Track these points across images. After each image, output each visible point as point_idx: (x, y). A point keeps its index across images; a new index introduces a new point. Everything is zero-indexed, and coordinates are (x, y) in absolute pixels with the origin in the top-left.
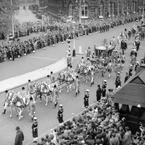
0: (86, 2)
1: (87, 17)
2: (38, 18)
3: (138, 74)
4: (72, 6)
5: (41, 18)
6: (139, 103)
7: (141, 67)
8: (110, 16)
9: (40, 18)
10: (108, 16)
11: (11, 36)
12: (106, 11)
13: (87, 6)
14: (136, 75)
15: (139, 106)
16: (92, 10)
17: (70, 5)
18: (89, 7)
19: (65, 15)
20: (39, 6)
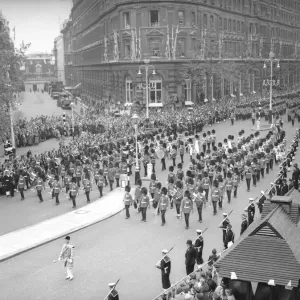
0: (158, 74)
1: (161, 105)
2: (64, 108)
3: (267, 218)
4: (130, 82)
5: (70, 109)
6: (271, 277)
7: (273, 202)
8: (206, 100)
9: (67, 107)
10: (202, 100)
11: (9, 146)
12: (198, 91)
13: (160, 81)
14: (262, 218)
15: (271, 282)
16: (172, 90)
17: (127, 81)
18: (166, 84)
19: (117, 101)
20: (64, 84)
